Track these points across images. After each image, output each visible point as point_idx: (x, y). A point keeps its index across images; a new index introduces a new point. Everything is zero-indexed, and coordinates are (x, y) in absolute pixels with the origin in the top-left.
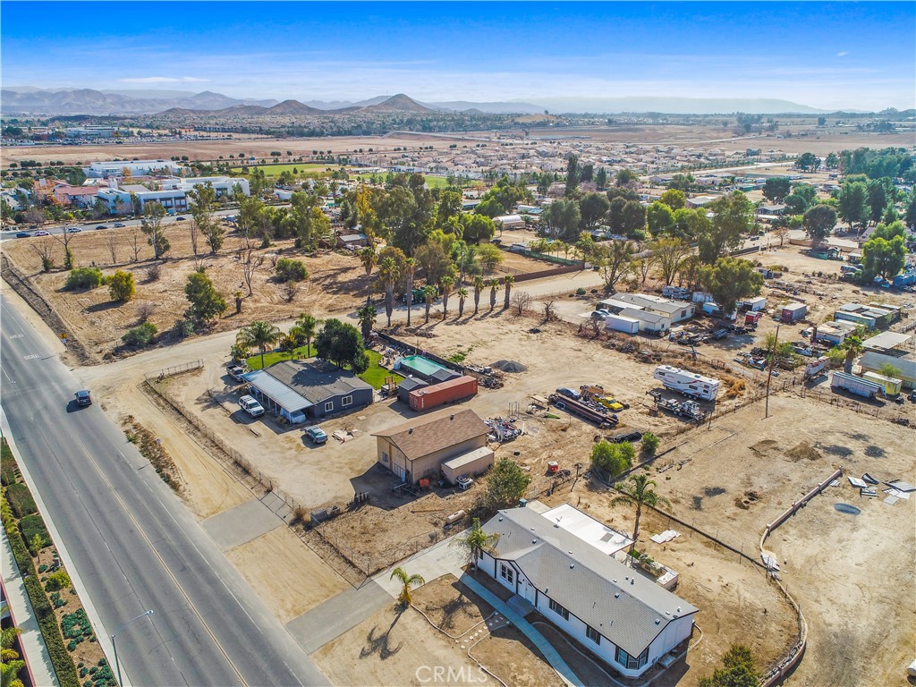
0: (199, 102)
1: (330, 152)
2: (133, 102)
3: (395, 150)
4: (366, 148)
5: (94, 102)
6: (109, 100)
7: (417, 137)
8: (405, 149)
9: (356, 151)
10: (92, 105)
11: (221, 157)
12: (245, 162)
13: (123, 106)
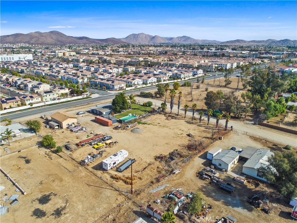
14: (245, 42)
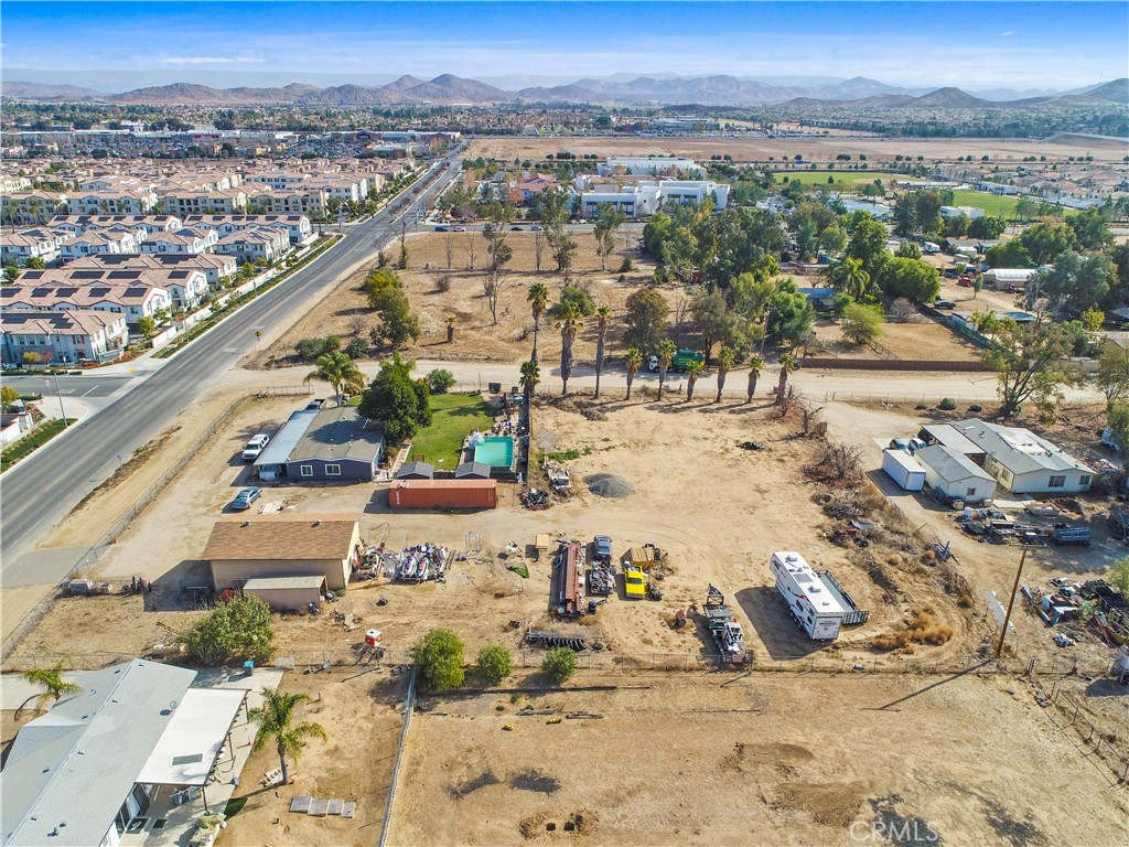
0: (845, 90)
1: (921, 158)
2: (769, 90)
3: (1026, 160)
4: (979, 155)
5: (726, 91)
6: (743, 88)
7: (1093, 143)
8: (1043, 159)
9: (961, 159)
10: (724, 93)
11: (771, 159)
12: (790, 165)
13: (756, 95)
14: (209, 92)
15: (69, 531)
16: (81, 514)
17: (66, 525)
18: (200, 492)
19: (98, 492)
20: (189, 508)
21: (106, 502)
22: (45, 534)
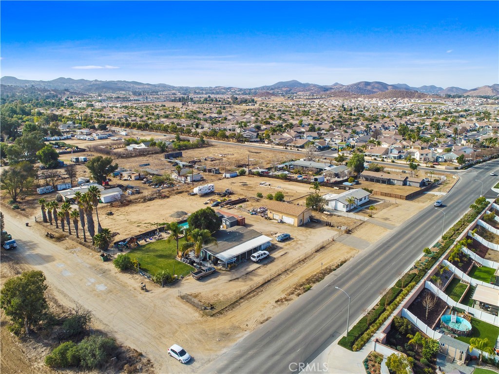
15: (348, 253)
16: (342, 259)
17: (349, 256)
18: (295, 250)
19: (334, 267)
20: (304, 245)
21: (332, 260)
22: (356, 255)
